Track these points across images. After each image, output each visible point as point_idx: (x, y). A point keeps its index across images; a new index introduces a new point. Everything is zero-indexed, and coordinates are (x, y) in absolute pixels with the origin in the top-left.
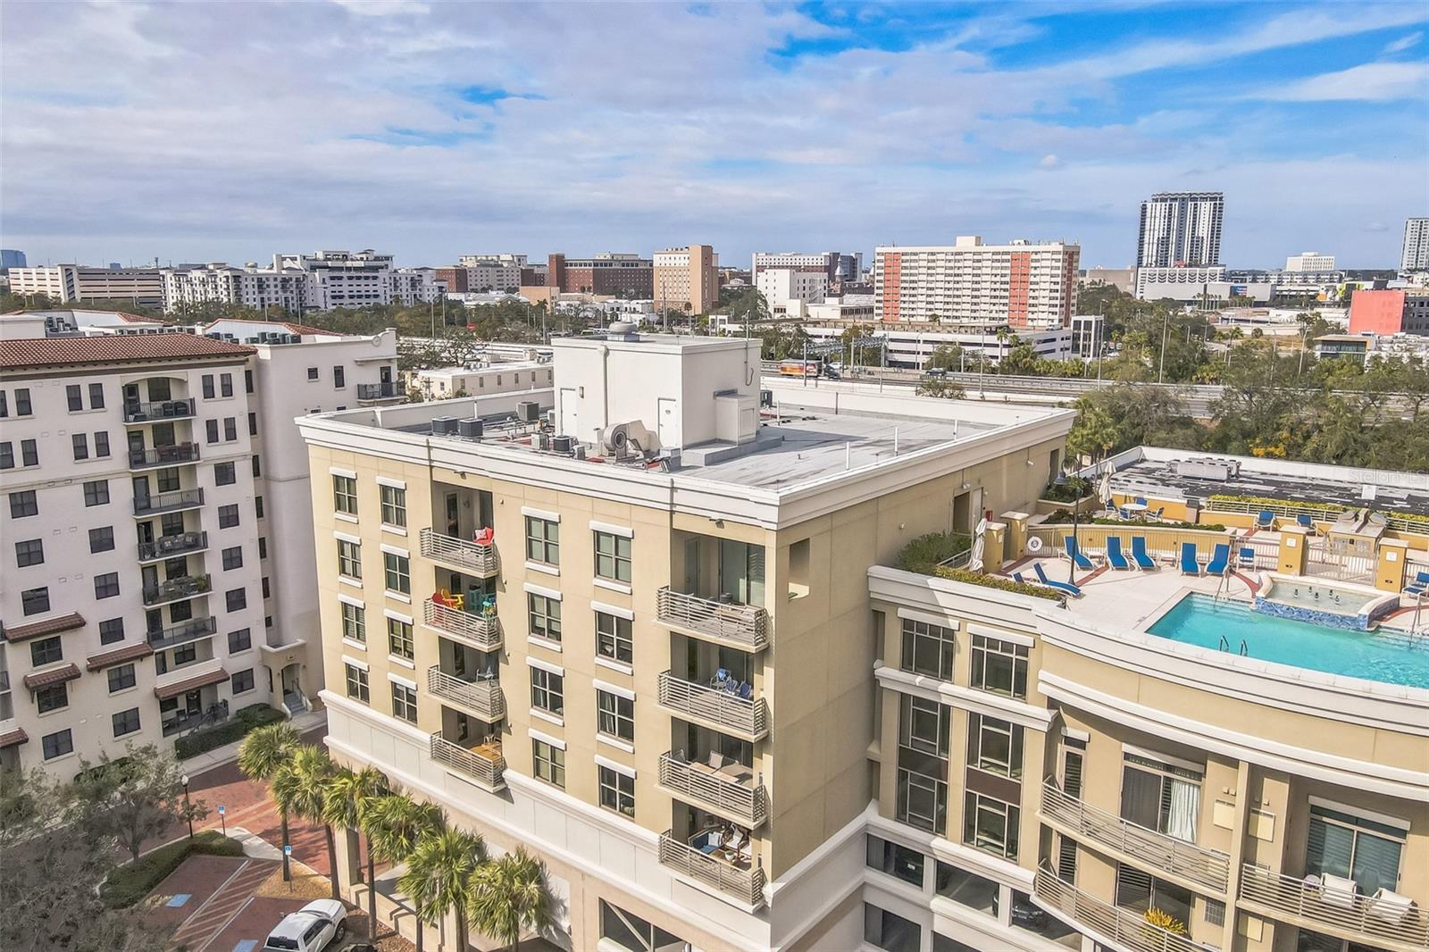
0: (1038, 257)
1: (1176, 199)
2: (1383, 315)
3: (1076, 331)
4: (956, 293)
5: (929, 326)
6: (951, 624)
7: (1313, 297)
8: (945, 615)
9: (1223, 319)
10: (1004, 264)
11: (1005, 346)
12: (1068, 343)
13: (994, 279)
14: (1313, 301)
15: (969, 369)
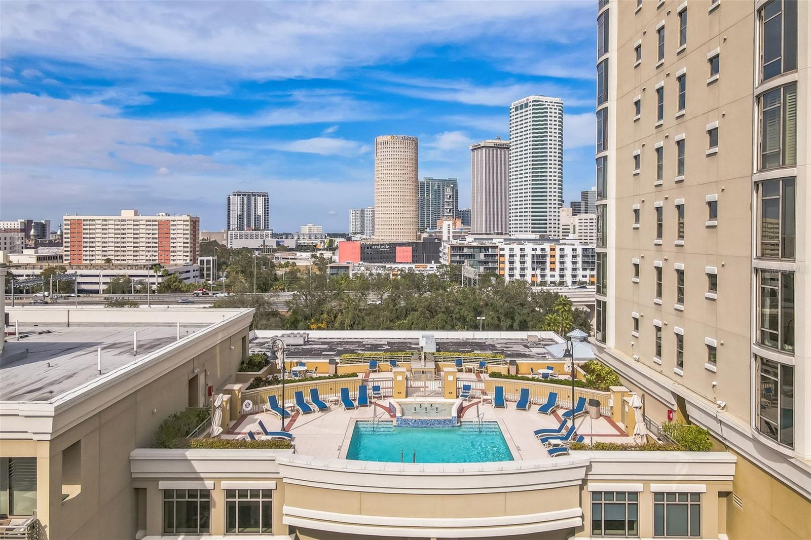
0: (175, 223)
1: (245, 195)
2: (352, 253)
3: (201, 266)
4: (122, 245)
5: (105, 266)
6: (207, 485)
7: (315, 246)
8: (201, 479)
9: (276, 258)
10: (154, 227)
11: (159, 276)
12: (198, 273)
13: (148, 236)
14: (314, 248)
15: (137, 291)
